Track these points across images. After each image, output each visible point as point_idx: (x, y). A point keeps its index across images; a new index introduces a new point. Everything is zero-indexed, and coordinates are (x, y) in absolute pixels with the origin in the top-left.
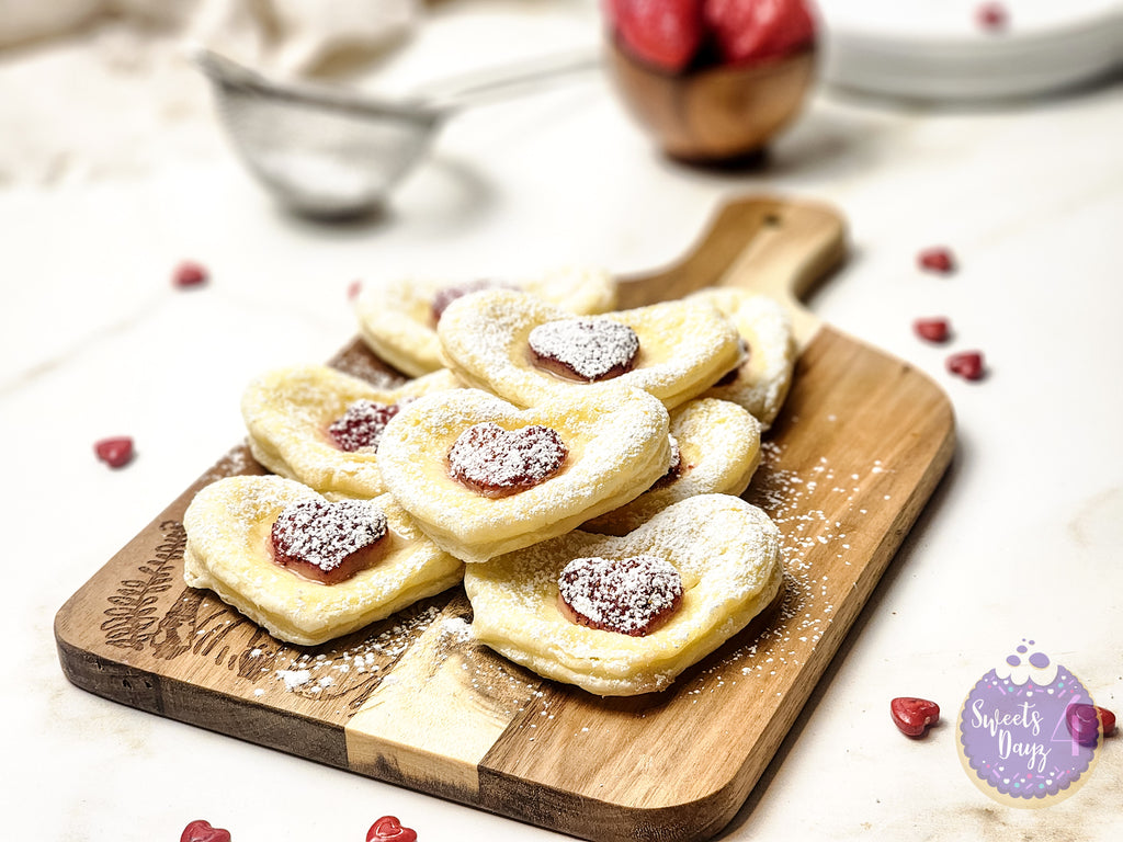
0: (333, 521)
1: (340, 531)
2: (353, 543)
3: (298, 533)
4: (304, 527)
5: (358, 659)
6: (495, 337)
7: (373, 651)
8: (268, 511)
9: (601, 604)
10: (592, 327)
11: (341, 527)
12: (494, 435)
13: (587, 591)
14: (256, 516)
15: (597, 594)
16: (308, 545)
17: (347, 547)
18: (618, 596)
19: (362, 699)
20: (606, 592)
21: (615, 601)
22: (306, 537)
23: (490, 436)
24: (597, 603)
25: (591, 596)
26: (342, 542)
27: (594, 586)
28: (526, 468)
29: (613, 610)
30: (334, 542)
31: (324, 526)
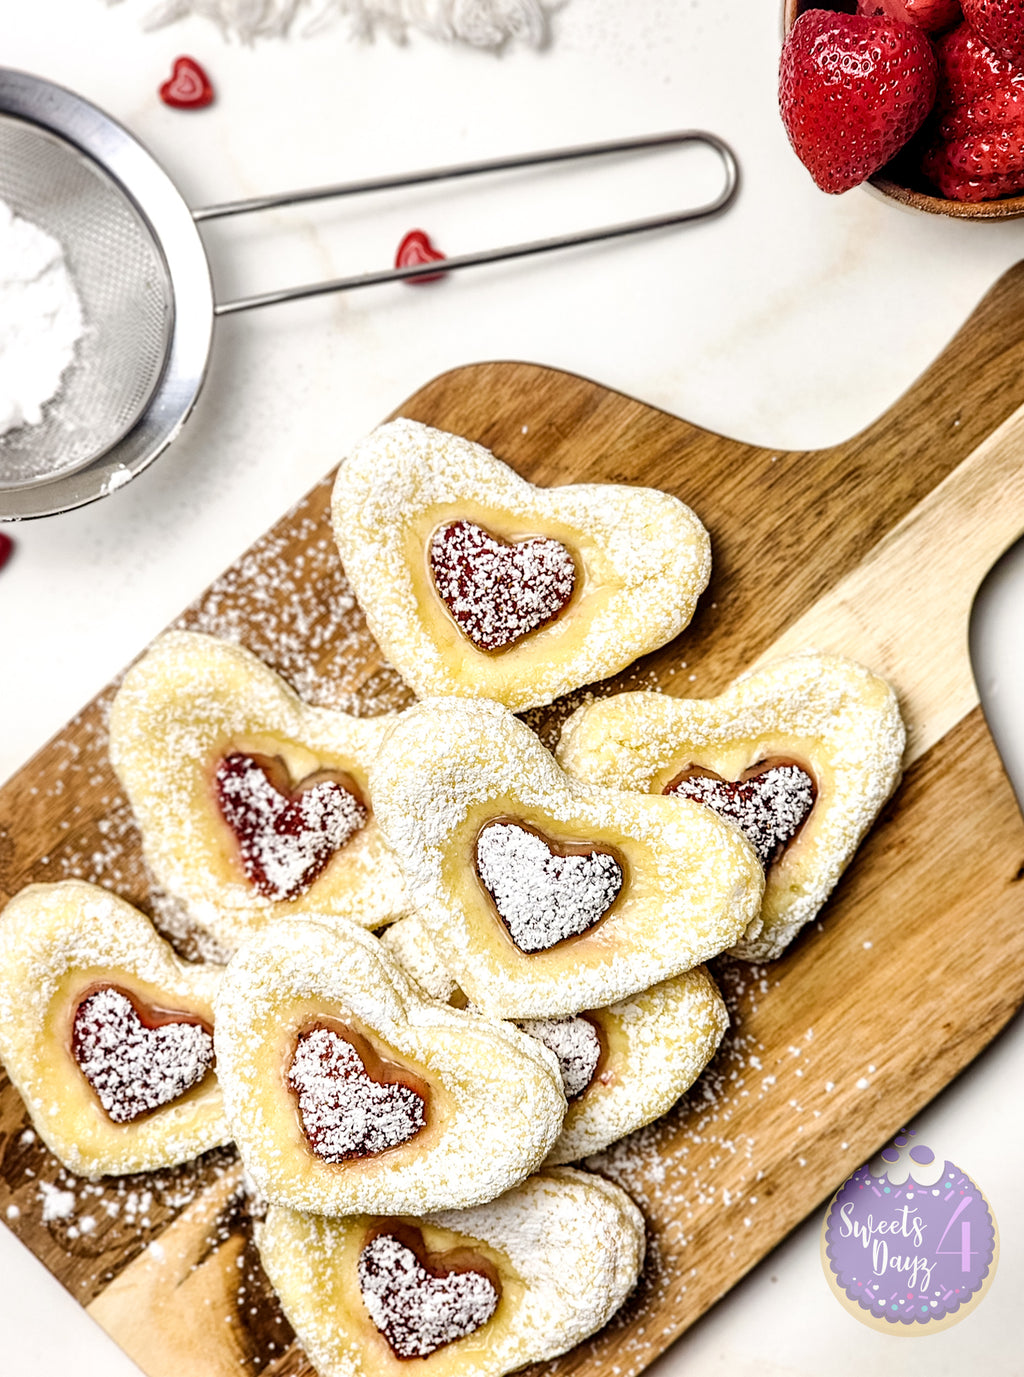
0: (141, 1060)
1: (145, 1076)
2: (156, 1096)
3: (99, 1052)
4: (108, 1051)
5: (133, 1197)
6: (438, 816)
7: (153, 1190)
8: (84, 966)
9: (391, 1314)
10: (559, 873)
11: (148, 1071)
12: (347, 1074)
13: (382, 1292)
14: (69, 968)
15: (390, 1300)
16: (104, 1077)
17: (149, 1099)
18: (411, 1317)
19: (118, 1268)
20: (400, 1305)
21: (407, 1319)
22: (106, 1065)
23: (342, 1072)
24: (387, 1310)
25: (384, 1299)
26: (143, 1091)
27: (391, 1292)
28: (367, 1136)
29: (399, 1325)
30: (136, 1085)
31: (130, 1061)
